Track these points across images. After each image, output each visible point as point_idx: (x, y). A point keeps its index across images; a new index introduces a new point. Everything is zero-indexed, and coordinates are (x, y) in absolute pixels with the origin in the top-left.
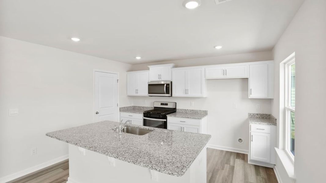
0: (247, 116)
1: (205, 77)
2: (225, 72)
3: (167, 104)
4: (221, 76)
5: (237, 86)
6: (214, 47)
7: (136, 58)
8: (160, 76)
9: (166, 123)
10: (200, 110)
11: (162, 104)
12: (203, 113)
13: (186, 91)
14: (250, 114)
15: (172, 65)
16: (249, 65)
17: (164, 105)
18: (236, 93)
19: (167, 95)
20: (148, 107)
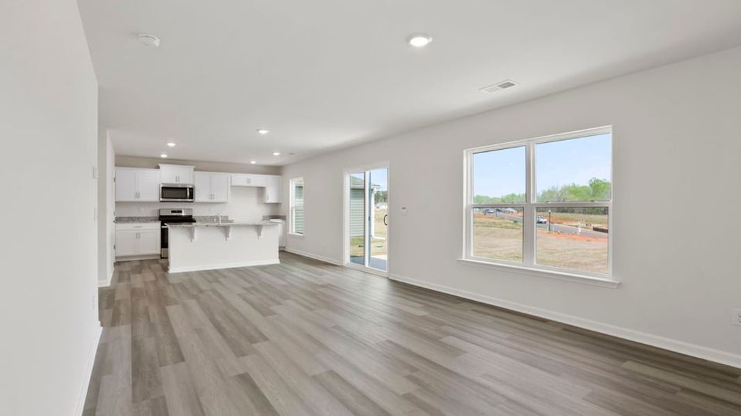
1: (231, 184)
2: (249, 181)
4: (246, 184)
8: (177, 178)
11: (173, 212)
13: (212, 196)
14: (264, 217)
15: (193, 167)
16: (267, 177)
17: (177, 212)
18: (253, 199)
19: (190, 200)
20: (147, 217)
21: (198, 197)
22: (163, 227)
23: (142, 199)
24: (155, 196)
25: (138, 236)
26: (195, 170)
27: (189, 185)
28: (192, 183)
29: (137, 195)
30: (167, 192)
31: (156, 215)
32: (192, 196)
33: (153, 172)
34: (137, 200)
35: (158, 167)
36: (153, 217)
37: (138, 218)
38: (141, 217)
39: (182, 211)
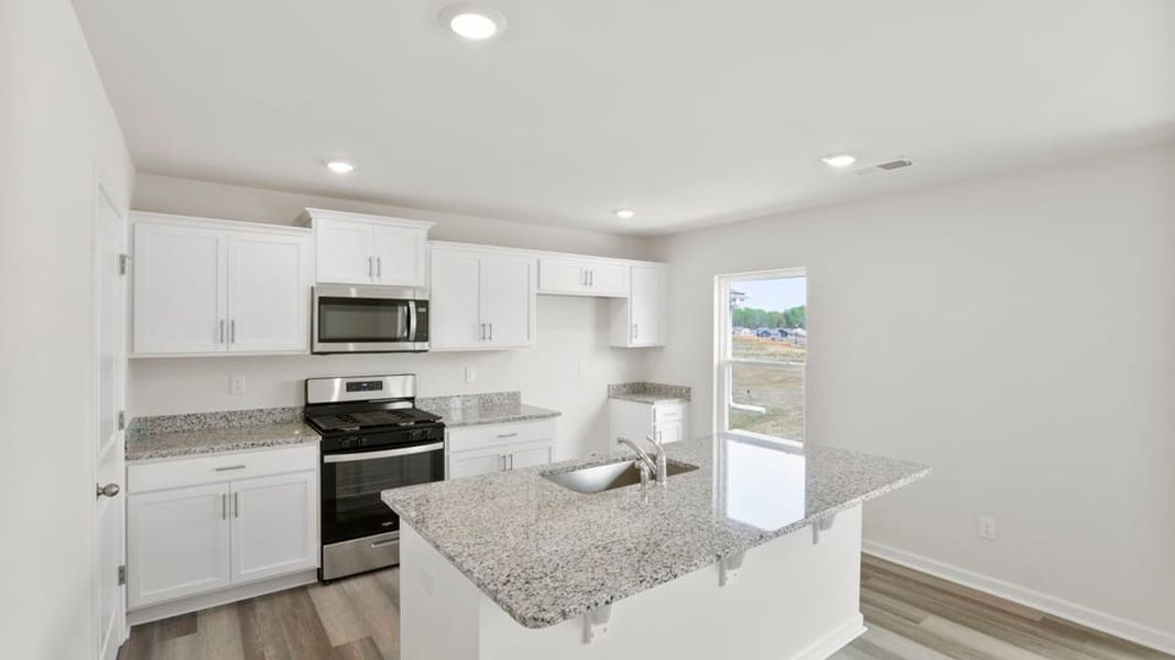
0: (604, 393)
1: (539, 286)
2: (588, 278)
3: (378, 386)
4: (578, 289)
5: (587, 316)
6: (616, 212)
7: (330, 165)
8: (374, 265)
9: (438, 457)
10: (498, 394)
12: (507, 401)
13: (484, 331)
14: (612, 387)
16: (631, 268)
17: (365, 389)
18: (581, 335)
19: (418, 346)
20: (261, 411)
21: (443, 333)
22: (329, 459)
23: (244, 345)
24: (292, 330)
25: (229, 506)
26: (432, 236)
27: (414, 289)
28: (420, 283)
29: (226, 330)
30: (334, 315)
31: (294, 402)
32: (423, 335)
33: (289, 238)
34: (222, 350)
35: (304, 222)
36: (283, 409)
37: (227, 417)
38: (235, 412)
39: (381, 382)
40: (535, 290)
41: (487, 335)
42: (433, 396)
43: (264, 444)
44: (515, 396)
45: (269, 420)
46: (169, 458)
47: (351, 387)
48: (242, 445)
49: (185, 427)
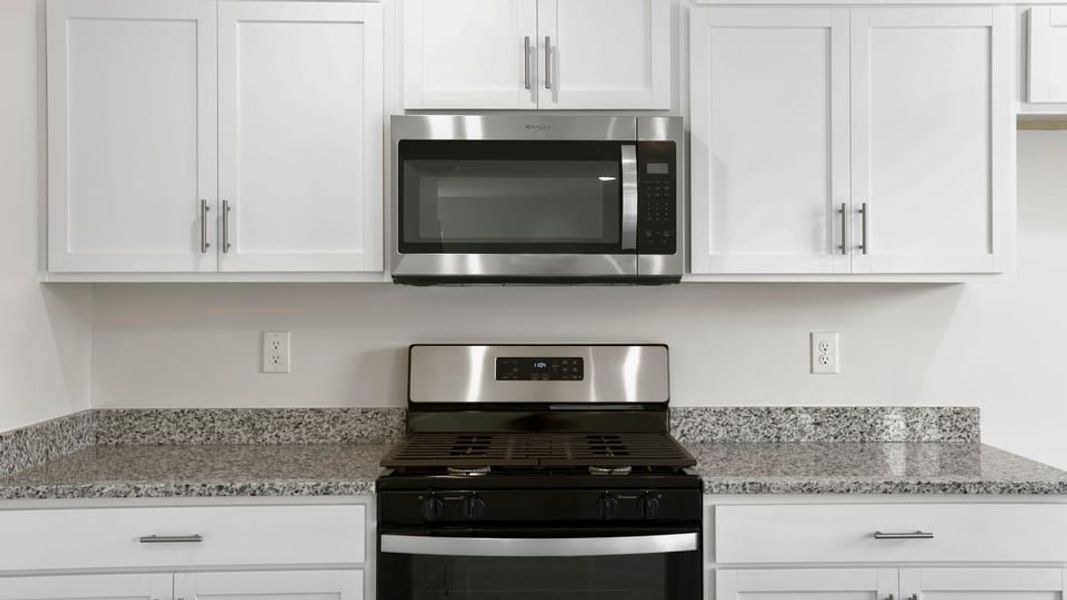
3: (571, 369)
12: (930, 432)
13: (845, 225)
17: (540, 375)
19: (648, 264)
20: (318, 412)
22: (396, 543)
23: (251, 258)
32: (657, 234)
34: (208, 268)
36: (364, 412)
37: (253, 420)
38: (268, 412)
39: (580, 361)
40: (1010, 109)
41: (854, 238)
42: (718, 404)
43: (242, 490)
44: (960, 423)
45: (333, 434)
46: (51, 501)
47: (507, 368)
48: (196, 487)
49: (177, 437)
